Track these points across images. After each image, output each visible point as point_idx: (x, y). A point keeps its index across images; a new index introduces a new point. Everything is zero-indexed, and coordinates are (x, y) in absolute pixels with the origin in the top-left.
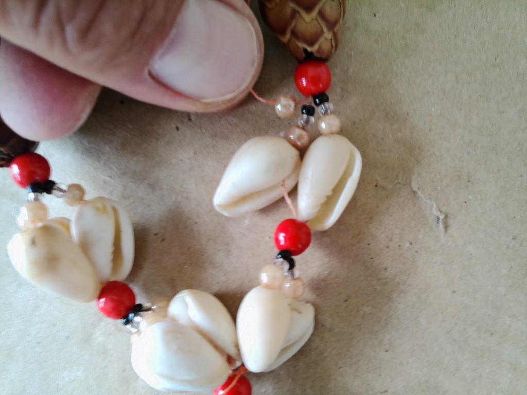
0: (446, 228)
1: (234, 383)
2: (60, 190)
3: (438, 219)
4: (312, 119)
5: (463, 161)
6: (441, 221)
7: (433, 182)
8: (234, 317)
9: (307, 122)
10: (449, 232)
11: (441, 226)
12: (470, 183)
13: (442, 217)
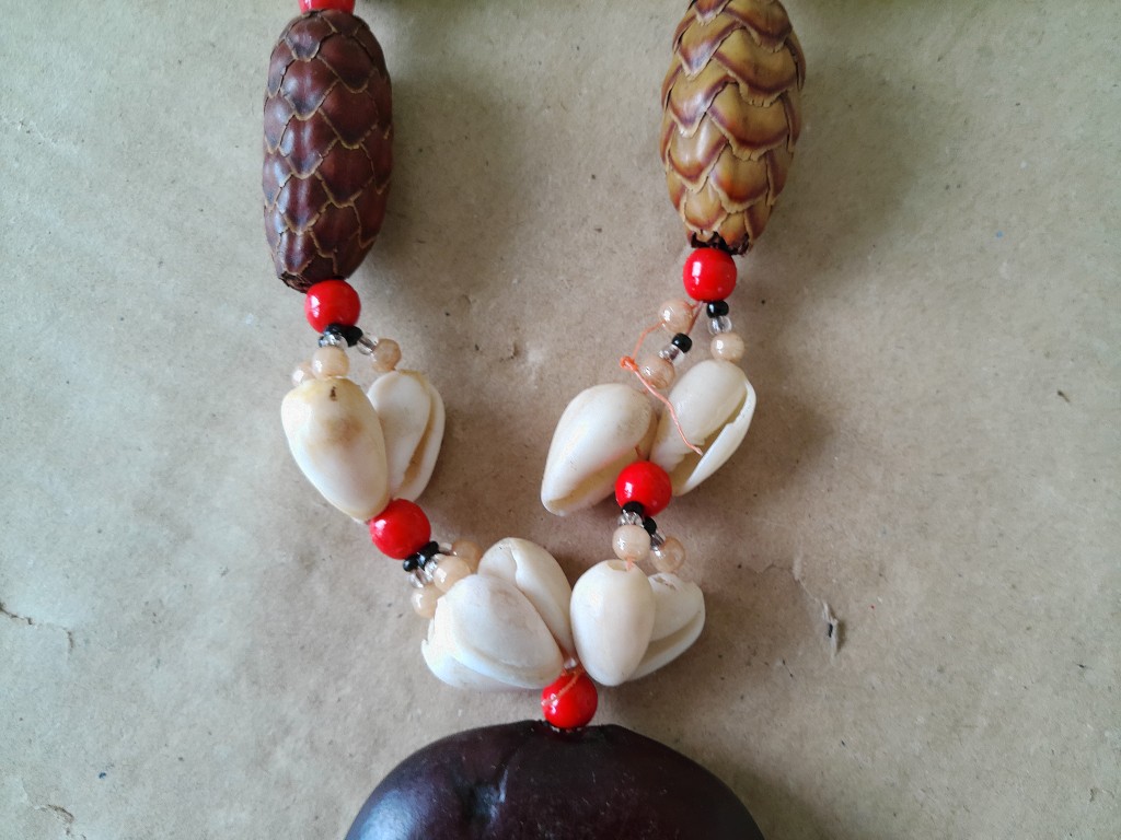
0: (841, 642)
1: (570, 685)
2: (368, 344)
3: (831, 627)
4: (681, 355)
5: (874, 542)
6: (834, 631)
7: (827, 570)
8: (572, 584)
9: (673, 356)
10: (844, 650)
11: (834, 637)
12: (882, 579)
13: (835, 623)
